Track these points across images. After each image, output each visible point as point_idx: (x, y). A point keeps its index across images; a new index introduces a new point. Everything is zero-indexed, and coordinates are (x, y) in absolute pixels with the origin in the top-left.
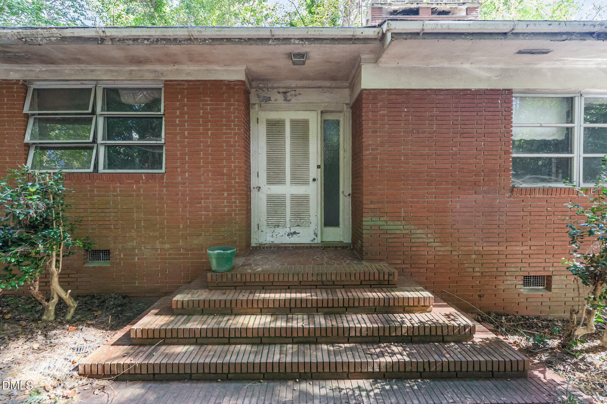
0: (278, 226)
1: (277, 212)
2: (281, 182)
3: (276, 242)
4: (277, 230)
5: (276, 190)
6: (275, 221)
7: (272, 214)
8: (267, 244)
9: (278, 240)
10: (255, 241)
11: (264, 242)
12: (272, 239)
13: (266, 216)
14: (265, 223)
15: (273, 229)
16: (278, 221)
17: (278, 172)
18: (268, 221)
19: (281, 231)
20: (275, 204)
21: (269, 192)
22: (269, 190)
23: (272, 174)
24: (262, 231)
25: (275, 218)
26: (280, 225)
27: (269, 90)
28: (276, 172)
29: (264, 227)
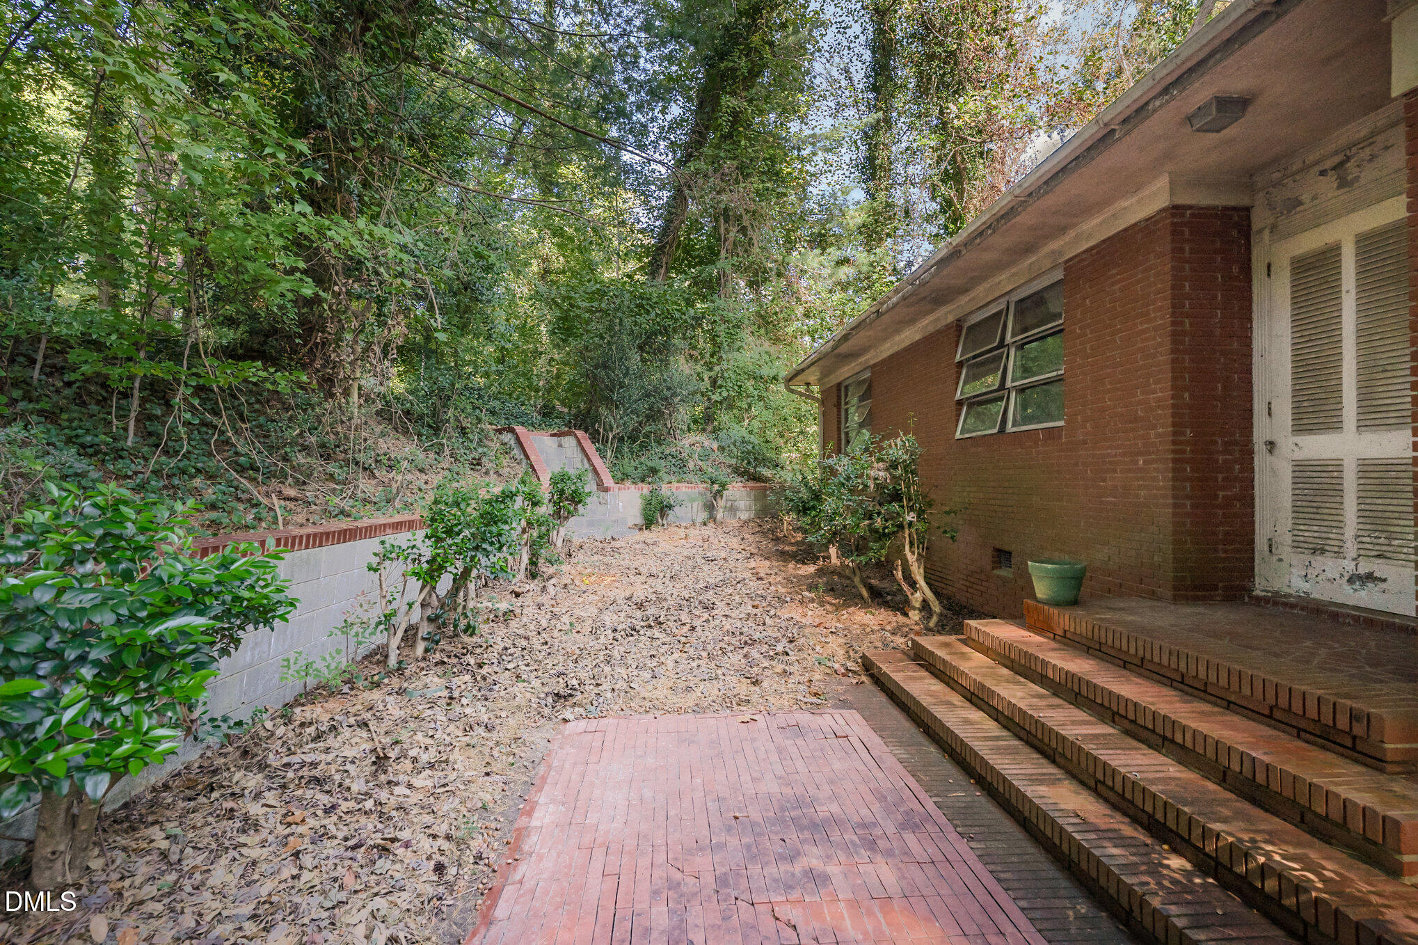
0: (1323, 551)
1: (1320, 511)
2: (1332, 424)
3: (1314, 595)
4: (1318, 561)
5: (1318, 446)
6: (1316, 535)
7: (1307, 516)
8: (1290, 595)
9: (1321, 592)
10: (1264, 583)
11: (1286, 590)
12: (1306, 586)
13: (1290, 522)
14: (1288, 539)
15: (1307, 557)
16: (1323, 535)
17: (1324, 396)
18: (1296, 533)
19: (1329, 566)
20: (1315, 486)
21: (1299, 455)
22: (1295, 448)
23: (1305, 404)
24: (1280, 560)
25: (1315, 528)
26: (1327, 548)
27: (1298, 177)
28: (1316, 396)
29: (1286, 551)
